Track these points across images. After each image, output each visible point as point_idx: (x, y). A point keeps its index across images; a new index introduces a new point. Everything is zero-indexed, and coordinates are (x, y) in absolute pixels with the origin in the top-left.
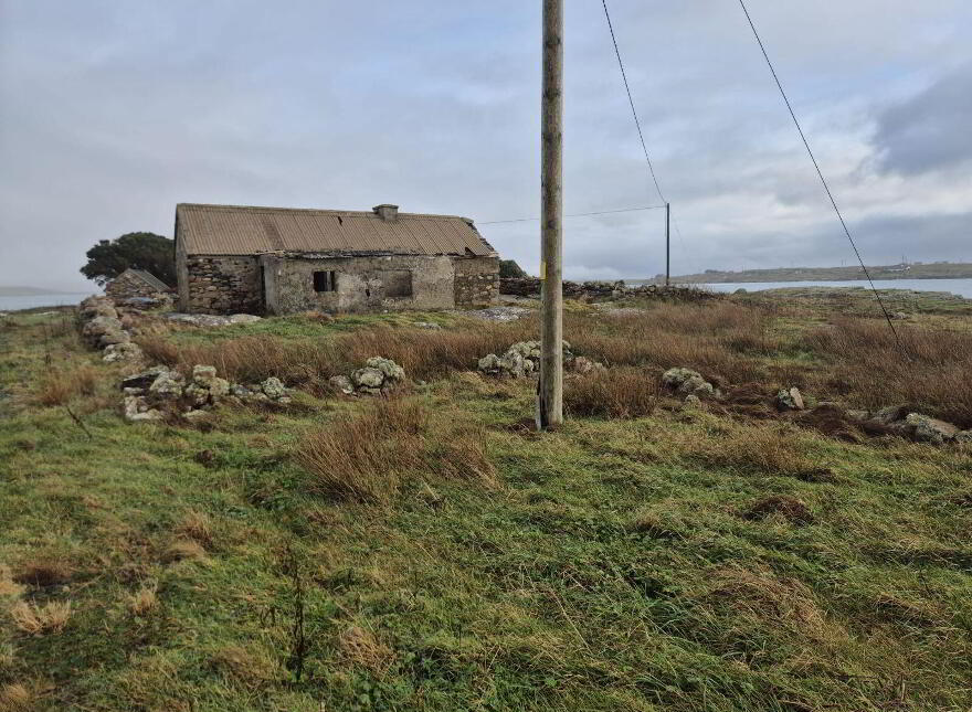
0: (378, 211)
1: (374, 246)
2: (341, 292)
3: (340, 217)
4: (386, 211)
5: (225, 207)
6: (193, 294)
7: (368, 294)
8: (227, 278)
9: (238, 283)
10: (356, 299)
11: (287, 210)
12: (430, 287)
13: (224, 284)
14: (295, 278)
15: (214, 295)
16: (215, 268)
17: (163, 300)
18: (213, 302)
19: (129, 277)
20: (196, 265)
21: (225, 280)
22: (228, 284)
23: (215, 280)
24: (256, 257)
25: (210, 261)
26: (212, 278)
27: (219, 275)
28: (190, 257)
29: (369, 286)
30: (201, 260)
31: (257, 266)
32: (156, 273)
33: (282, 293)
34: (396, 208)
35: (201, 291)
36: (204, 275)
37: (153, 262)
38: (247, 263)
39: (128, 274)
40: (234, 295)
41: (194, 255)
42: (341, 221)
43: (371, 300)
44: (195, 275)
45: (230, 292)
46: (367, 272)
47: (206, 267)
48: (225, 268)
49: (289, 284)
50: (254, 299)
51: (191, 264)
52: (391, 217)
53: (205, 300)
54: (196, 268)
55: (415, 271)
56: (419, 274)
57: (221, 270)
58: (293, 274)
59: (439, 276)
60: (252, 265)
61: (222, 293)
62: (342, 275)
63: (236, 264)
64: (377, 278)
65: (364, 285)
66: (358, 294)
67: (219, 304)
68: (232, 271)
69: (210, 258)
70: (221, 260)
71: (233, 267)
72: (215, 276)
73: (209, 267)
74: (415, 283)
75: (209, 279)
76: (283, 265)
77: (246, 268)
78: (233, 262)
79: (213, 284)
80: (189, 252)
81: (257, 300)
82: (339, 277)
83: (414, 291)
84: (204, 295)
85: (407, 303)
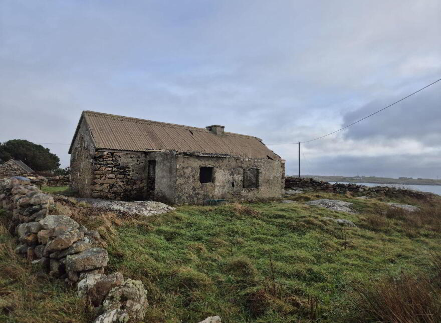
0: (211, 129)
1: (219, 151)
2: (217, 183)
3: (191, 131)
4: (218, 129)
5: (118, 117)
6: (96, 181)
7: (233, 186)
8: (124, 168)
9: (131, 173)
10: (226, 190)
11: (158, 123)
12: (268, 182)
13: (121, 173)
14: (188, 171)
15: (112, 182)
16: (116, 160)
18: (111, 187)
19: (11, 164)
20: (101, 157)
21: (122, 170)
22: (124, 173)
23: (115, 169)
24: (146, 153)
25: (112, 154)
26: (112, 168)
27: (118, 166)
28: (97, 150)
29: (234, 179)
30: (105, 153)
31: (149, 161)
33: (178, 183)
34: (223, 127)
35: (104, 178)
36: (107, 165)
38: (139, 157)
39: (11, 162)
40: (127, 182)
41: (101, 149)
42: (192, 134)
43: (235, 190)
44: (100, 164)
45: (125, 180)
46: (234, 169)
47: (109, 159)
48: (123, 160)
49: (183, 176)
50: (141, 185)
51: (98, 156)
52: (220, 133)
53: (105, 186)
54: (101, 160)
55: (262, 170)
56: (263, 172)
57: (120, 162)
58: (187, 167)
59: (274, 174)
60: (142, 158)
61: (119, 180)
62: (218, 170)
63: (131, 158)
64: (239, 174)
65: (231, 178)
66: (227, 185)
67: (115, 189)
68: (128, 163)
69: (113, 151)
70: (120, 154)
71: (129, 160)
72: (115, 166)
73: (111, 159)
74: (261, 179)
75: (110, 169)
76: (181, 160)
77: (138, 161)
78: (129, 156)
79: (113, 172)
80: (97, 146)
81: (143, 187)
82: (216, 171)
83: (260, 184)
84: (105, 181)
85: (256, 193)
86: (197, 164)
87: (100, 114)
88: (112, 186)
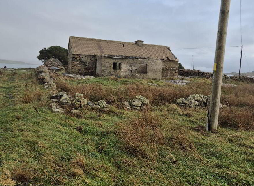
0: (136, 42)
1: (134, 55)
2: (122, 70)
3: (123, 44)
4: (139, 43)
5: (85, 38)
6: (73, 68)
7: (131, 72)
8: (84, 63)
9: (87, 65)
10: (127, 73)
11: (106, 41)
12: (153, 71)
13: (83, 65)
14: (107, 64)
15: (79, 68)
17: (62, 69)
19: (51, 60)
20: (74, 57)
21: (83, 63)
22: (84, 65)
23: (80, 63)
24: (94, 56)
25: (79, 56)
26: (79, 62)
27: (82, 62)
28: (73, 55)
29: (132, 69)
30: (76, 56)
31: (94, 59)
32: (60, 60)
33: (102, 69)
34: (143, 41)
35: (76, 66)
36: (77, 61)
37: (59, 56)
38: (91, 58)
39: (51, 59)
40: (86, 69)
43: (132, 74)
44: (74, 61)
45: (85, 68)
46: (132, 64)
47: (78, 58)
48: (84, 59)
49: (105, 66)
50: (92, 70)
51: (73, 57)
52: (141, 45)
53: (76, 70)
54: (74, 59)
55: (148, 65)
56: (150, 66)
57: (82, 60)
58: (107, 63)
59: (157, 67)
60: (93, 59)
61: (82, 68)
62: (123, 64)
63: (87, 58)
64: (135, 66)
65: (130, 68)
66: (128, 71)
67: (81, 71)
68: (86, 60)
69: (79, 55)
70: (83, 56)
71: (87, 59)
72: (80, 62)
73: (79, 58)
74: (148, 69)
75: (78, 63)
76: (103, 59)
77: (90, 59)
78: (86, 57)
79: (79, 64)
80: (72, 53)
81: (93, 71)
82: (122, 65)
83: (147, 72)
84: (76, 68)
85: (145, 76)
86: (111, 61)
87: (77, 38)
88: (79, 70)
